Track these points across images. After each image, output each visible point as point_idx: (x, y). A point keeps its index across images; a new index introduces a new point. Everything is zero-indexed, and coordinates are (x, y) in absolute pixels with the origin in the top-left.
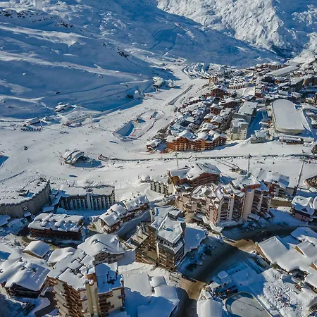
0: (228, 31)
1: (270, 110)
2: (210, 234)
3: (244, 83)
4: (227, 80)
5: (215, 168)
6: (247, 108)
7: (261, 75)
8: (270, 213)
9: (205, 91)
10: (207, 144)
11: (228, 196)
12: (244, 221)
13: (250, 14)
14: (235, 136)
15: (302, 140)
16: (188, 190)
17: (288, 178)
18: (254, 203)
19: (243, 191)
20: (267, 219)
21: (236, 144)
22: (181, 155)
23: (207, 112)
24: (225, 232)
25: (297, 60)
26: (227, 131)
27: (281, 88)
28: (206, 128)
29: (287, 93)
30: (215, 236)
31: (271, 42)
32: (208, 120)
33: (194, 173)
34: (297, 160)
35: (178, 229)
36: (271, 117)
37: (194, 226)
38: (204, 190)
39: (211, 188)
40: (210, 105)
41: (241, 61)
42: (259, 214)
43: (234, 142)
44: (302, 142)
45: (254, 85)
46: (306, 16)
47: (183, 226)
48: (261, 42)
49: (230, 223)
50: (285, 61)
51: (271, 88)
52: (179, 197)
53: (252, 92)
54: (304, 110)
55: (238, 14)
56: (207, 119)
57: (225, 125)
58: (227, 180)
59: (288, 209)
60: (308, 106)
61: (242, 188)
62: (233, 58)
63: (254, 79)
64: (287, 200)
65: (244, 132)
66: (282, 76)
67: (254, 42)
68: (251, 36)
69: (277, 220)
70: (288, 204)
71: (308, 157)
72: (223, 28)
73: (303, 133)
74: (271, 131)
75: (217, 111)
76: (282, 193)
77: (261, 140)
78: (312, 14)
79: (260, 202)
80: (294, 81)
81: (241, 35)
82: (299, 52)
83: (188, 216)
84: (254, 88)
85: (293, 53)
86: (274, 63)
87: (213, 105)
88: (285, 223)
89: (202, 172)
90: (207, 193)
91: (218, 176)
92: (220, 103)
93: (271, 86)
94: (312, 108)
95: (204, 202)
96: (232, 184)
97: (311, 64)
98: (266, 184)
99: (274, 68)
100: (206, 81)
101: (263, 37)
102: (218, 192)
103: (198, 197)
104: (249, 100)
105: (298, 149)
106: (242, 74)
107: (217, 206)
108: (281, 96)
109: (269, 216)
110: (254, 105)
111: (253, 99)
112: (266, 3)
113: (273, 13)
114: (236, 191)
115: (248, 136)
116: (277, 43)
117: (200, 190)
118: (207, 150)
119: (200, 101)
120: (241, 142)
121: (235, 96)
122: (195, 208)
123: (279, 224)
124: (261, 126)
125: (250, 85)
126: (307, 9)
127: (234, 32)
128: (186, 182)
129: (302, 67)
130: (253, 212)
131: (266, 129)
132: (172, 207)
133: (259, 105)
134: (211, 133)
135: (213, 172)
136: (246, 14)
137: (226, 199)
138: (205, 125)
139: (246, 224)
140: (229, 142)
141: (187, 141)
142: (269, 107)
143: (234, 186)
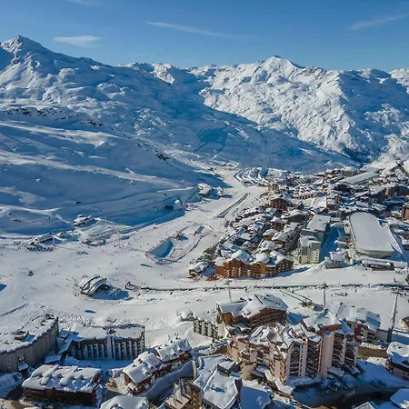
0: (289, 131)
1: (347, 225)
2: (276, 397)
3: (312, 191)
4: (291, 189)
5: (279, 302)
6: (317, 224)
7: (332, 182)
8: (357, 366)
9: (264, 201)
10: (267, 269)
11: (299, 340)
12: (322, 378)
13: (315, 113)
14: (304, 258)
15: (392, 264)
16: (244, 333)
17: (378, 316)
18: (334, 352)
19: (319, 333)
20: (355, 375)
21: (306, 269)
22: (234, 283)
23: (266, 227)
24: (297, 394)
25: (375, 165)
26: (294, 253)
27: (359, 199)
28: (267, 248)
29: (367, 205)
30: (283, 400)
31: (342, 144)
32: (268, 238)
33: (252, 308)
34: (388, 291)
35: (231, 390)
36: (349, 235)
37: (253, 384)
38: (266, 332)
39: (276, 330)
40: (271, 218)
41: (308, 165)
42: (343, 368)
43: (303, 266)
44: (392, 267)
45: (325, 194)
46: (382, 115)
47: (239, 383)
48: (330, 144)
49: (304, 380)
50: (361, 166)
51: (347, 198)
52: (232, 342)
53: (323, 203)
54: (391, 227)
55: (300, 112)
56: (267, 236)
57: (291, 244)
58: (297, 319)
59: (382, 361)
60: (395, 221)
61: (317, 329)
62: (297, 162)
63: (324, 187)
64: (379, 347)
65: (316, 254)
66: (359, 183)
67: (322, 144)
68: (317, 137)
69: (368, 377)
70: (382, 354)
71: (402, 288)
72: (283, 127)
73: (392, 256)
74: (351, 252)
75: (279, 227)
76: (372, 338)
77: (339, 265)
78: (388, 114)
79: (344, 351)
80: (375, 190)
81: (305, 135)
82: (376, 156)
83: (246, 370)
84: (325, 198)
85: (370, 157)
86: (348, 169)
87: (275, 219)
88: (380, 383)
89: (264, 306)
90: (271, 336)
91: (285, 312)
92: (283, 217)
93: (346, 195)
94: (401, 223)
95: (267, 350)
96: (304, 325)
97: (393, 170)
98: (349, 324)
99: (349, 174)
100: (265, 190)
101: (332, 137)
102: (285, 334)
103: (258, 343)
104: (319, 213)
105: (388, 277)
106: (309, 181)
107: (284, 355)
108: (359, 208)
109: (356, 370)
110: (327, 219)
111: (325, 212)
112: (332, 101)
113: (342, 112)
114: (309, 334)
115: (321, 259)
116: (349, 146)
117: (261, 332)
118: (268, 276)
119: (257, 213)
120: (313, 267)
121: (301, 207)
122: (254, 358)
123: (372, 383)
124: (337, 245)
125: (320, 195)
126: (381, 109)
127: (296, 132)
128: (241, 320)
129: (383, 174)
130: (334, 364)
131: (343, 251)
132: (223, 356)
133: (333, 219)
134: (273, 254)
135: (278, 307)
136: (309, 112)
137: (296, 345)
138: (265, 244)
139: (326, 383)
140: (297, 266)
141: (242, 264)
142: (345, 222)
143: (306, 327)
